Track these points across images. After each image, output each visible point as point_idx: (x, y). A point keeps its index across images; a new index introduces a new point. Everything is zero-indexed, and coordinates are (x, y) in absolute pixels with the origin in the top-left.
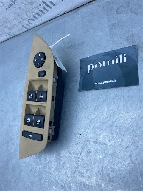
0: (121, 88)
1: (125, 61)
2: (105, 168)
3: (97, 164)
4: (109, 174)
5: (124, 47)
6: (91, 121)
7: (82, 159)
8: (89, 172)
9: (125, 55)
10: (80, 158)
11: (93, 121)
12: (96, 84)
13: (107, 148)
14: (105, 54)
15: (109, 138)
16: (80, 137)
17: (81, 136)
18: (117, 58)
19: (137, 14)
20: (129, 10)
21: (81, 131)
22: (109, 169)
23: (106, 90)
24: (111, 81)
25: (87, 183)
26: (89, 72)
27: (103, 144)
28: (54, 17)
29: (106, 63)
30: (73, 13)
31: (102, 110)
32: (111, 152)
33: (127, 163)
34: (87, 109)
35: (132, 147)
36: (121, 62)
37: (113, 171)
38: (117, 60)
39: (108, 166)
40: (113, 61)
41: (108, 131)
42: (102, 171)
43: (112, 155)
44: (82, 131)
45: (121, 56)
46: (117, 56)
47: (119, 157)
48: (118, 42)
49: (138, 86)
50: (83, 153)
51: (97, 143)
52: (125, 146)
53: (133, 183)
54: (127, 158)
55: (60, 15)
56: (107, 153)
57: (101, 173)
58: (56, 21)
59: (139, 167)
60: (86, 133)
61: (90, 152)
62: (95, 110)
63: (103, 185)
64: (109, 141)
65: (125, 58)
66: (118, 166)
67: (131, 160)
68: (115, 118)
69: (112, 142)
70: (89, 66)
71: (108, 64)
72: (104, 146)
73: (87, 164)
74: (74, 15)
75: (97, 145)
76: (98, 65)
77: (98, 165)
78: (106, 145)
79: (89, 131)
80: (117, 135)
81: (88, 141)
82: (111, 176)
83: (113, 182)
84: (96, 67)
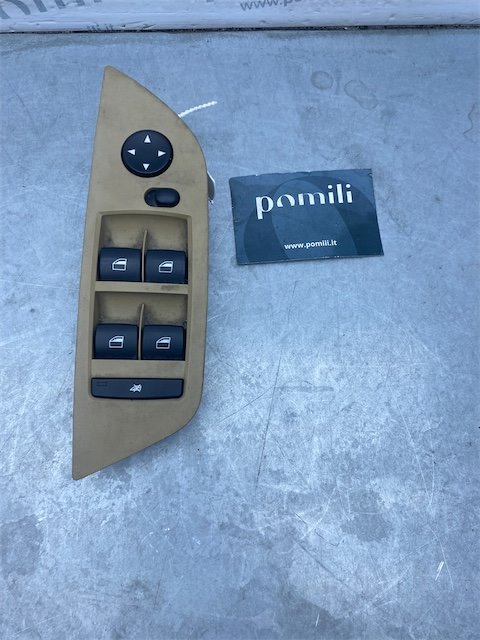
0: (347, 260)
1: (350, 200)
2: (337, 442)
3: (316, 439)
4: (348, 454)
5: (341, 168)
6: (283, 340)
7: (274, 437)
8: (300, 464)
9: (348, 186)
10: (268, 436)
11: (290, 339)
12: (287, 247)
13: (334, 397)
14: (302, 175)
15: (336, 373)
16: (258, 384)
17: (261, 381)
18: (330, 190)
19: (360, 103)
20: (342, 89)
21: (260, 368)
22: (346, 443)
23: (311, 265)
24: (325, 243)
25: (297, 491)
26: (260, 217)
27: (324, 389)
28: (103, 28)
29: (306, 199)
30: (182, 41)
31: (309, 310)
32: (346, 403)
33: (382, 421)
34: (267, 310)
35: (388, 383)
36: (341, 201)
37: (355, 444)
38: (331, 195)
39: (342, 436)
40: (322, 196)
41: (330, 359)
42: (332, 451)
43: (347, 409)
44: (264, 368)
45: (339, 187)
46: (330, 187)
47: (365, 410)
48: (326, 155)
49: (382, 258)
50: (275, 422)
51: (307, 390)
52: (373, 386)
53: (400, 456)
54: (383, 409)
55: (128, 27)
56: (335, 408)
57: (330, 456)
58: (116, 42)
59: (407, 421)
60: (274, 370)
61: (294, 415)
62: (289, 312)
63: (339, 483)
64: (337, 380)
65: (349, 194)
66: (366, 429)
67: (391, 412)
68: (343, 326)
69: (343, 382)
70: (259, 200)
71: (312, 202)
72: (327, 393)
73: (289, 446)
74: (185, 46)
75: (309, 395)
76: (285, 201)
77: (319, 441)
78: (332, 389)
79: (282, 365)
80: (352, 364)
81: (283, 388)
82: (354, 457)
83: (358, 468)
84: (280, 204)
